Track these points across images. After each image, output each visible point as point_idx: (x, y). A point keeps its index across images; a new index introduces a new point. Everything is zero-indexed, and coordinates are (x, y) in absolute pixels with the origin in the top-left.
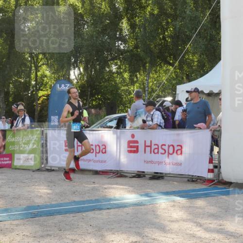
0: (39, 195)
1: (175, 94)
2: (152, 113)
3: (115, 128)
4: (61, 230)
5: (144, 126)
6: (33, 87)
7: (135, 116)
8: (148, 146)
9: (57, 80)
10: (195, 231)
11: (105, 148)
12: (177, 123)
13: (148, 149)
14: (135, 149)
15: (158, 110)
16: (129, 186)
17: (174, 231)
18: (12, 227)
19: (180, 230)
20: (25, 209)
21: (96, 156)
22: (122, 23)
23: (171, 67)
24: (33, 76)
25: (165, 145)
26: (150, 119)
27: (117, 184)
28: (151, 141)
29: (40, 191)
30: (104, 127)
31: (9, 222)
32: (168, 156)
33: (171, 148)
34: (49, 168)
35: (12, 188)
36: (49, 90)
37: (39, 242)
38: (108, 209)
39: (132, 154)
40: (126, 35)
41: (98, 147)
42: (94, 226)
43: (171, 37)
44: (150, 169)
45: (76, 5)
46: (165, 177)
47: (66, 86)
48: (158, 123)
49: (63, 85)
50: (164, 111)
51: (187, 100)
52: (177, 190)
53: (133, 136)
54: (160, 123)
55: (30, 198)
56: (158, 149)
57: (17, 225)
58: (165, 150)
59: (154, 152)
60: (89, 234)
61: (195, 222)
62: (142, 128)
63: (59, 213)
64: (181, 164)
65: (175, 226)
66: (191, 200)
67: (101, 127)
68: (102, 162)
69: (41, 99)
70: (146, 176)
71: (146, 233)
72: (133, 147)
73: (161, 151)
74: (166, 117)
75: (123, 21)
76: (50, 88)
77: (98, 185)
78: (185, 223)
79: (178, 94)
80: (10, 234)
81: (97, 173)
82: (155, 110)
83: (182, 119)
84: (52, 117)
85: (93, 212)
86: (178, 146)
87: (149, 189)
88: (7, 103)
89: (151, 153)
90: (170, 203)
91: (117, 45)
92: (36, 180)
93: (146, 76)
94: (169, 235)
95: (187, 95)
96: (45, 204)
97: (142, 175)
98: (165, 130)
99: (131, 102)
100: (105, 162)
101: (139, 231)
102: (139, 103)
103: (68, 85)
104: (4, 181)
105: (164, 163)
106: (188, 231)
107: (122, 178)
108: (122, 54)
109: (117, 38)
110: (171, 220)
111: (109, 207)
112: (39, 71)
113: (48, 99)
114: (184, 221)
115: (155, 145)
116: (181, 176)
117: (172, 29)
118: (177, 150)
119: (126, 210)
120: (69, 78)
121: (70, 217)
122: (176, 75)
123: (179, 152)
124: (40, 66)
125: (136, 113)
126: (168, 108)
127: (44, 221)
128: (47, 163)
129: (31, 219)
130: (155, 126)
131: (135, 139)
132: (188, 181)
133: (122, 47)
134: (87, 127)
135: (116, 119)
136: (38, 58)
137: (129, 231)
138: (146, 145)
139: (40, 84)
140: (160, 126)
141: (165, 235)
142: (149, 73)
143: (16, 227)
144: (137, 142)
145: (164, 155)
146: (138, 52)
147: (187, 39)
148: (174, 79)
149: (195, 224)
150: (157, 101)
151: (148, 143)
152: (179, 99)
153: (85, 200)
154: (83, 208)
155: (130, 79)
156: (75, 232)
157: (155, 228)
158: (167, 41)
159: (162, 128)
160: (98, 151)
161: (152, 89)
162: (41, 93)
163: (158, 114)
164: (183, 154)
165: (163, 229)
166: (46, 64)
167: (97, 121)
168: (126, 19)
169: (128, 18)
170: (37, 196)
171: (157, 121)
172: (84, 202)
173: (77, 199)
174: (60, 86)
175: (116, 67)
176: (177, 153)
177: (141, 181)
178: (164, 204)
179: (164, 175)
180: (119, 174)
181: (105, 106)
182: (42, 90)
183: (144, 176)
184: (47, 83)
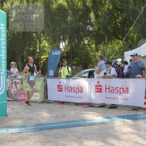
0: (43, 117)
1: (124, 57)
2: (110, 68)
3: (88, 78)
4: (56, 138)
5: (105, 76)
6: (38, 53)
7: (100, 71)
8: (108, 88)
9: (52, 49)
10: (137, 140)
11: (82, 90)
12: (125, 74)
13: (108, 90)
14: (100, 90)
15: (113, 66)
16: (97, 112)
17: (124, 140)
18: (27, 136)
19: (128, 139)
20: (35, 126)
21: (76, 94)
22: (91, 15)
23: (120, 41)
24: (38, 46)
25: (118, 88)
26: (109, 72)
27: (89, 111)
28: (109, 85)
29: (44, 115)
30: (81, 77)
31: (26, 133)
32: (120, 94)
33: (122, 90)
34: (49, 101)
35: (27, 113)
36: (48, 55)
37: (44, 145)
38: (84, 126)
39: (98, 94)
40: (93, 22)
41: (77, 89)
42: (76, 136)
43: (120, 23)
44: (109, 102)
45: (63, 4)
46: (118, 107)
47: (58, 52)
48: (114, 75)
49: (56, 52)
50: (117, 67)
51: (131, 60)
52: (125, 115)
53: (98, 82)
54: (115, 74)
55: (38, 119)
56: (114, 90)
57: (30, 135)
58: (118, 91)
59: (111, 92)
60: (73, 141)
61: (137, 135)
62: (104, 78)
63: (55, 128)
64: (128, 99)
65: (125, 137)
66: (134, 121)
67: (79, 77)
68: (80, 98)
69: (43, 60)
70: (107, 106)
71: (108, 141)
72: (99, 89)
73: (115, 91)
74: (118, 71)
75: (91, 13)
76: (48, 54)
77: (78, 112)
78: (131, 135)
79: (125, 57)
80: (27, 140)
81: (77, 104)
82: (111, 67)
83: (127, 72)
84: (50, 71)
85: (76, 128)
86: (126, 88)
87: (109, 114)
88: (23, 63)
89: (109, 92)
90: (122, 123)
91: (88, 27)
92: (41, 108)
93: (105, 46)
94: (122, 142)
95: (131, 58)
96: (47, 123)
97: (104, 106)
98: (118, 79)
99: (97, 62)
100: (82, 98)
101: (104, 139)
102: (102, 63)
103: (59, 52)
104: (22, 109)
105: (117, 99)
106: (133, 140)
107: (92, 108)
108: (91, 33)
109: (88, 24)
110: (123, 133)
111: (85, 124)
112: (41, 44)
113: (47, 60)
114: (130, 134)
115: (112, 88)
116: (128, 106)
117: (121, 18)
118: (125, 91)
119: (95, 127)
120: (59, 48)
121: (62, 131)
122: (124, 46)
123: (126, 92)
124: (42, 41)
125: (101, 68)
126: (119, 66)
127: (47, 133)
128: (47, 98)
129: (39, 132)
130: (112, 76)
131: (99, 84)
132: (132, 109)
133: (91, 29)
134: (71, 77)
135: (88, 72)
136: (40, 36)
137: (97, 139)
138: (107, 88)
139: (42, 52)
140: (115, 76)
141: (119, 142)
142: (107, 44)
143: (30, 136)
144: (101, 86)
145: (118, 94)
146: (100, 32)
147: (130, 24)
148: (122, 48)
149: (137, 136)
150: (112, 62)
151: (108, 87)
152: (126, 60)
153: (70, 120)
154: (69, 125)
155: (96, 48)
156: (65, 139)
157: (113, 138)
158: (118, 25)
159: (116, 78)
160: (77, 91)
161: (109, 54)
162: (43, 57)
163: (114, 69)
164: (129, 93)
165: (117, 138)
166: (45, 39)
167: (76, 74)
168: (92, 12)
169: (94, 11)
170: (42, 118)
171: (113, 74)
172: (70, 122)
173: (65, 120)
174: (54, 52)
175: (88, 41)
176: (125, 92)
177: (104, 109)
178: (118, 123)
179: (117, 106)
180: (90, 105)
181: (81, 64)
182: (43, 55)
183: (106, 106)
184: (46, 51)
